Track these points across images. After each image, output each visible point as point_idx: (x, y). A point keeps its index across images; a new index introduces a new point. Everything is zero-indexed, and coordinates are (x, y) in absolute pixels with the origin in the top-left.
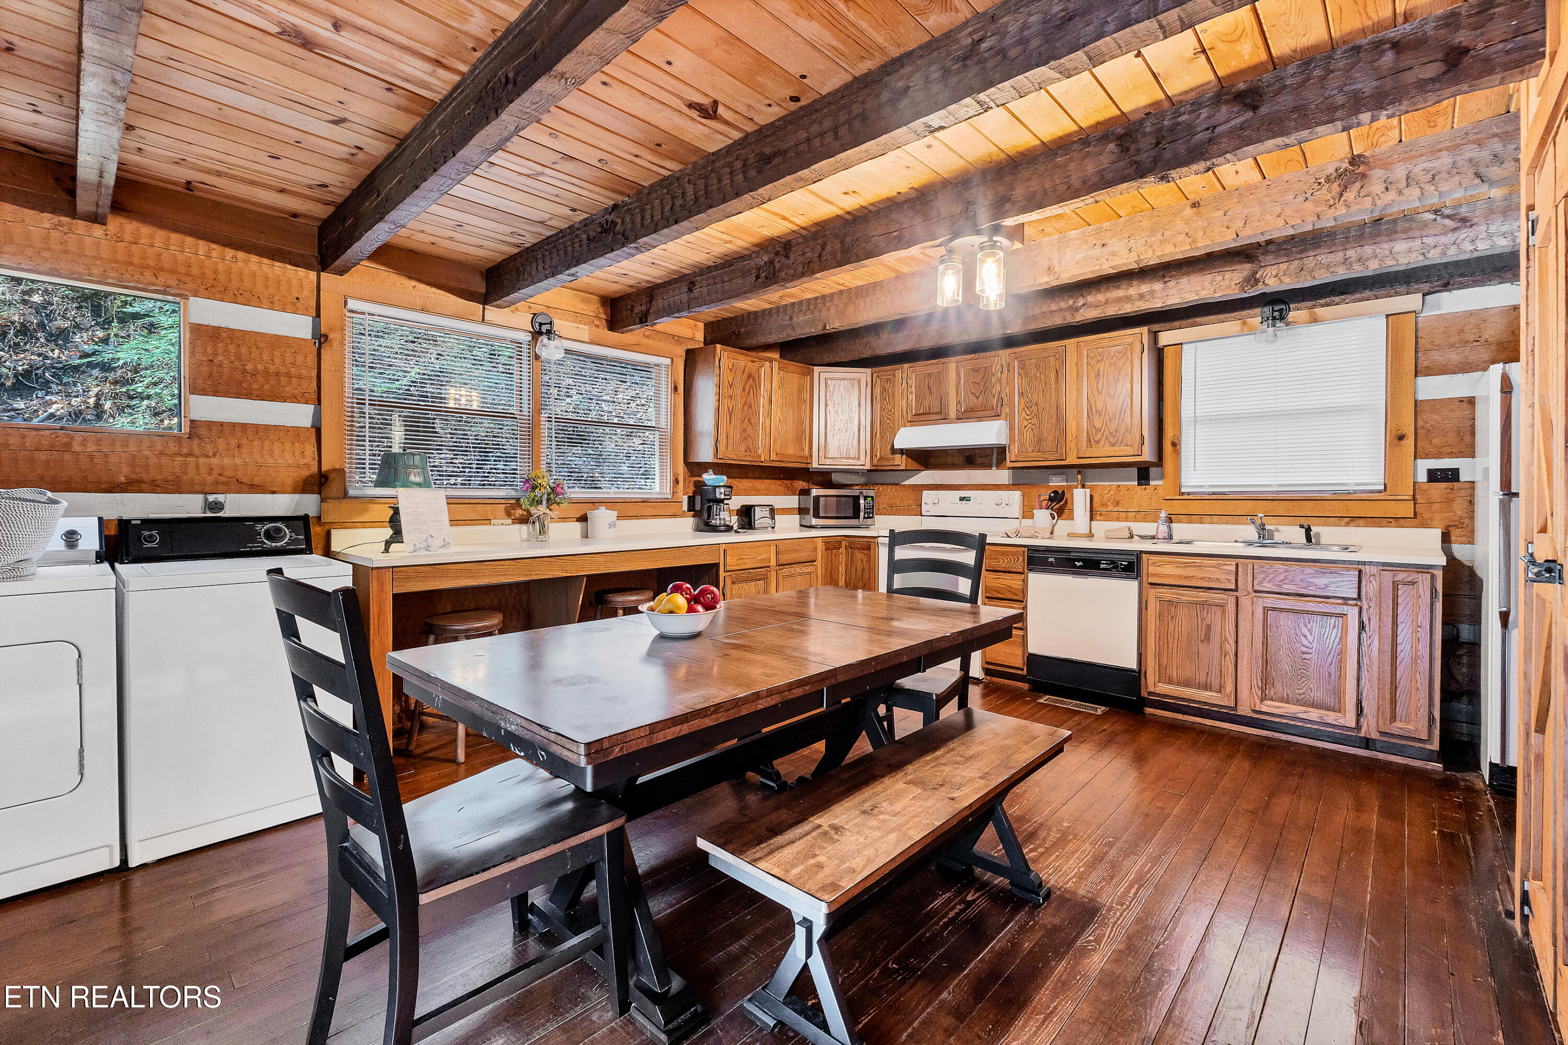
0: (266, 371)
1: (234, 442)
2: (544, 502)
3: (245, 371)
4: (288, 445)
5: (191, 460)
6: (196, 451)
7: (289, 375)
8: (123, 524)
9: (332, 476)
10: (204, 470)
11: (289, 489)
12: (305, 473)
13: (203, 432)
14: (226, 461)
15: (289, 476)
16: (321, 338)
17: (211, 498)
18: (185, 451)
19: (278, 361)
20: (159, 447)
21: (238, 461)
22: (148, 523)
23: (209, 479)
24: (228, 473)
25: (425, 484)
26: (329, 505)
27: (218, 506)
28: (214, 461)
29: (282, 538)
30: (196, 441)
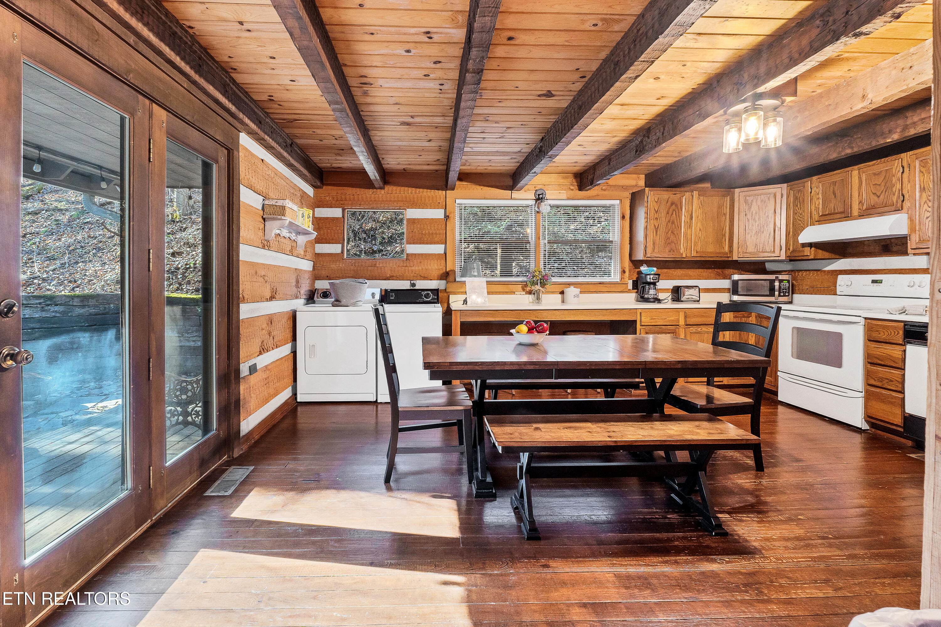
0: (429, 233)
1: (419, 261)
2: (539, 284)
3: (422, 234)
4: (436, 261)
5: (406, 268)
6: (408, 265)
7: (436, 234)
8: (386, 290)
9: (450, 273)
10: (410, 272)
11: (436, 278)
12: (441, 272)
13: (410, 258)
14: (417, 268)
15: (436, 273)
16: (447, 217)
17: (412, 282)
18: (405, 265)
19: (432, 228)
20: (398, 264)
21: (420, 268)
22: (392, 291)
23: (412, 275)
24: (417, 273)
25: (479, 276)
26: (449, 285)
27: (413, 285)
28: (413, 268)
29: (430, 297)
30: (408, 261)
